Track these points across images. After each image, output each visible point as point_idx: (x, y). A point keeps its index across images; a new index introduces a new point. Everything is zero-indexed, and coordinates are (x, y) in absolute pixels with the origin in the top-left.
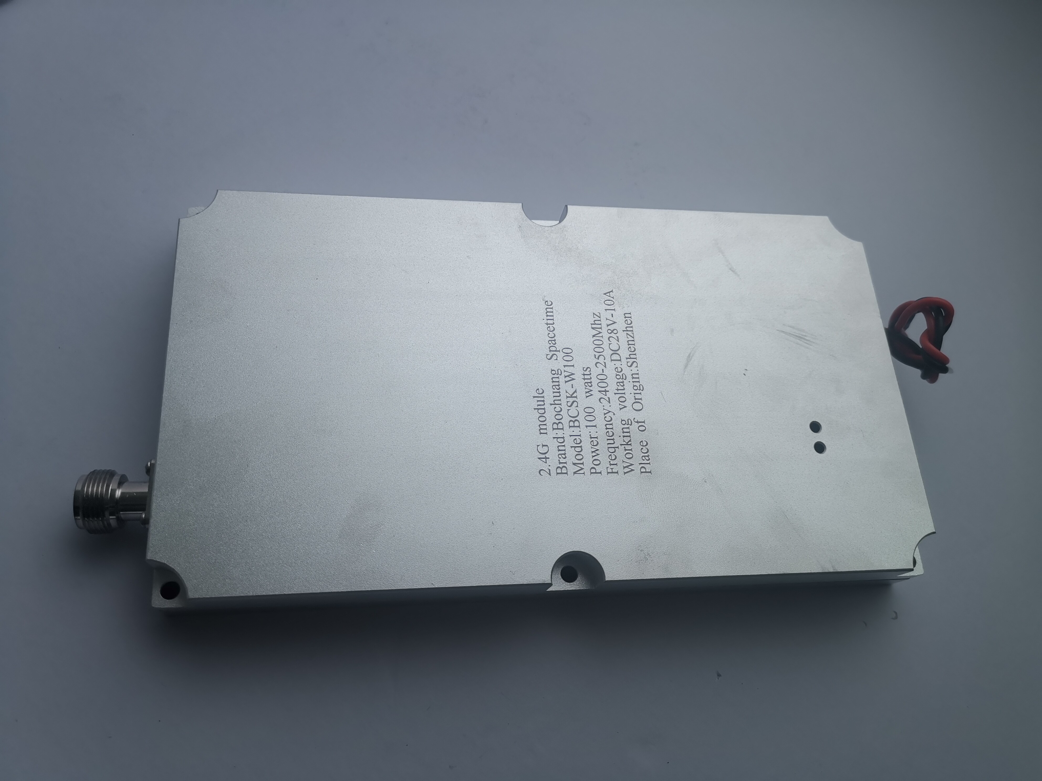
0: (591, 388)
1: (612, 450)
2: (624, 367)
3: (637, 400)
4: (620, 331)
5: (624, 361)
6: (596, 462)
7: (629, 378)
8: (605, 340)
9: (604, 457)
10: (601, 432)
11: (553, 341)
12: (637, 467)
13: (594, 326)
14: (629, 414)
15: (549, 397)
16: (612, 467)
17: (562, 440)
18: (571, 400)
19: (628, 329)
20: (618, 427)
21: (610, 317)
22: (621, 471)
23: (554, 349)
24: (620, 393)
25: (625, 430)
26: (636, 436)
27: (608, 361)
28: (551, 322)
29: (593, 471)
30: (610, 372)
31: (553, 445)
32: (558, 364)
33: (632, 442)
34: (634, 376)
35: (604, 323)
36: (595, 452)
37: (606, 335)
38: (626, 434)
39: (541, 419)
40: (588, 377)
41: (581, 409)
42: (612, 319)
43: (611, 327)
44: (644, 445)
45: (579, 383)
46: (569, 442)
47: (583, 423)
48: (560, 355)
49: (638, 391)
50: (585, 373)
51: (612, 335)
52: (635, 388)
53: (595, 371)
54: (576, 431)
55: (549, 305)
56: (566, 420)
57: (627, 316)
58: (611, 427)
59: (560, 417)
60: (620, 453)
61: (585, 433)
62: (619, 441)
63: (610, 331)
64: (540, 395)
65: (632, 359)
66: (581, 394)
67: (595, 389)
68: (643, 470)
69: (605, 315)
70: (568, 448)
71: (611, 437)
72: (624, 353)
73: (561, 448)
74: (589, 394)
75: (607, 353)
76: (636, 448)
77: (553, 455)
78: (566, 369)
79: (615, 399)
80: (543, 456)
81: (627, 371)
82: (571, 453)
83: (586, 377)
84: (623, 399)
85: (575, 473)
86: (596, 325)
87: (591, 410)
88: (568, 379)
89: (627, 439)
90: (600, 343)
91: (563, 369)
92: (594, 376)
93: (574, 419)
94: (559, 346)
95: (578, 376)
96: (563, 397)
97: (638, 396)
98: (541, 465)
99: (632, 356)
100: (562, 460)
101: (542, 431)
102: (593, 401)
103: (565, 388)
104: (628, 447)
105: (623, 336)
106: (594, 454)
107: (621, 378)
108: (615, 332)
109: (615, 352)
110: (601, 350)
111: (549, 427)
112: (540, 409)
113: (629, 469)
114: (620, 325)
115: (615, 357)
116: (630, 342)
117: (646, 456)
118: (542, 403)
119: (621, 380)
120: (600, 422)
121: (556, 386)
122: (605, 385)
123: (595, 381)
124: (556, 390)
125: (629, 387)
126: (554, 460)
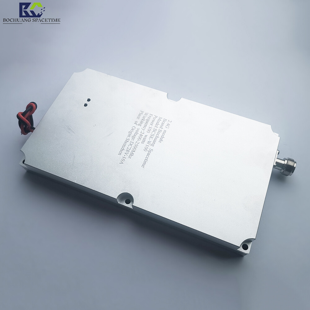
1: (148, 120)
2: (131, 140)
3: (133, 129)
4: (125, 150)
5: (130, 142)
6: (154, 118)
7: (131, 136)
8: (132, 149)
9: (152, 119)
10: (149, 125)
11: (148, 154)
12: (144, 113)
13: (133, 155)
14: (137, 127)
15: (158, 139)
16: (151, 116)
17: (161, 127)
18: (152, 136)
19: (122, 150)
20: (143, 125)
21: (126, 155)
22: (149, 114)
23: (149, 152)
24: (137, 133)
26: (139, 121)
27: (135, 143)
28: (146, 160)
29: (156, 117)
30: (136, 139)
31: (164, 127)
32: (150, 147)
33: (141, 119)
35: (129, 155)
36: (153, 121)
37: (131, 151)
38: (141, 122)
39: (164, 134)
40: (143, 141)
41: (151, 133)
43: (127, 152)
44: (138, 118)
45: (147, 140)
46: (159, 126)
47: (152, 129)
48: (148, 150)
49: (131, 132)
51: (128, 150)
53: (140, 141)
54: (155, 128)
55: (143, 166)
56: (157, 131)
57: (120, 154)
58: (145, 126)
59: (158, 133)
60: (146, 118)
61: (153, 127)
62: (145, 121)
64: (161, 140)
65: (127, 141)
66: (148, 137)
67: (143, 137)
69: (127, 157)
70: (160, 125)
71: (147, 123)
72: (128, 143)
73: (162, 125)
74: (146, 136)
75: (133, 145)
78: (149, 145)
79: (139, 132)
80: (168, 125)
81: (131, 138)
82: (160, 123)
83: (144, 141)
84: (137, 131)
85: (162, 118)
86: (132, 154)
87: (148, 132)
88: (150, 142)
89: (142, 121)
90: (134, 149)
92: (142, 140)
93: (154, 131)
94: (147, 152)
95: (146, 142)
96: (154, 137)
98: (170, 123)
100: (163, 122)
101: (165, 131)
102: (146, 133)
103: (152, 140)
104: (143, 119)
105: (125, 148)
107: (134, 137)
108: (127, 150)
109: (131, 145)
110: (135, 147)
111: (162, 132)
112: (162, 137)
113: (146, 114)
114: (124, 152)
115: (132, 143)
116: (124, 146)
117: (140, 115)
120: (147, 128)
121: (154, 142)
122: (140, 137)
123: (142, 139)
124: (155, 140)
125: (133, 134)
126: (166, 123)
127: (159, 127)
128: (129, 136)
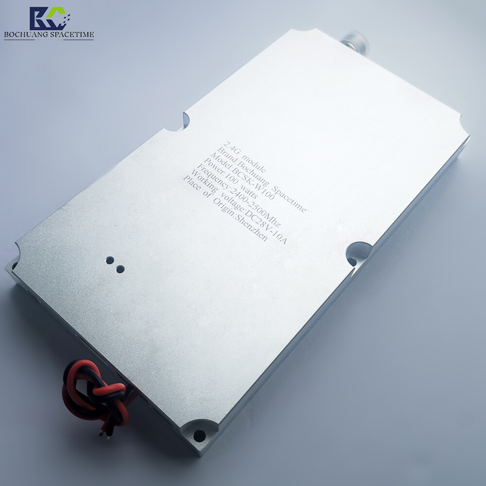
0: (245, 191)
1: (209, 174)
2: (241, 213)
3: (220, 203)
4: (260, 228)
5: (244, 216)
6: (211, 164)
7: (233, 210)
8: (260, 217)
9: (210, 169)
10: (221, 177)
11: (283, 196)
12: (192, 176)
13: (274, 219)
14: (218, 194)
15: (257, 171)
16: (203, 168)
17: (234, 160)
18: (247, 179)
19: (258, 232)
20: (216, 185)
21: (271, 230)
22: (197, 169)
23: (278, 193)
24: (231, 201)
25: (212, 186)
26: (205, 188)
27: (251, 209)
28: (293, 203)
29: (209, 160)
30: (244, 205)
31: (235, 156)
32: (269, 188)
33: (204, 184)
34: (232, 213)
35: (271, 225)
36: (215, 168)
37: (264, 220)
38: (210, 185)
39: (250, 161)
40: (251, 194)
41: (240, 179)
42: (270, 230)
43: (265, 226)
44: (198, 188)
45: (252, 188)
46: (230, 162)
47: (232, 174)
48: (273, 193)
49: (223, 208)
50: (254, 195)
51: (261, 223)
52: (226, 208)
53: (251, 200)
54: (232, 169)
55: (302, 210)
56: (241, 169)
57: (265, 238)
58: (220, 183)
59: (244, 168)
60: (205, 176)
61: (228, 171)
62: (210, 180)
63: (264, 223)
64: (262, 169)
66: (246, 185)
67: (243, 192)
68: (188, 177)
69: (275, 229)
70: (228, 160)
71: (215, 178)
72: (247, 219)
73: (231, 157)
74: (243, 188)
75: (255, 212)
76: (200, 184)
77: (231, 153)
78: (264, 190)
79: (230, 196)
80: (234, 149)
81: (237, 212)
82: (225, 159)
83: (252, 194)
84: (227, 198)
85: (215, 153)
86: (273, 220)
87: (235, 182)
88: (258, 186)
89: (207, 184)
90: (263, 214)
91: (265, 188)
92: (249, 197)
93: (238, 173)
94: (277, 196)
95: (256, 191)
96: (251, 177)
97: (221, 205)
98: (232, 145)
99: (242, 221)
100: (225, 153)
101: (245, 157)
102: (238, 187)
103: (256, 182)
104: (204, 181)
105: (257, 227)
106: (215, 166)
107: (237, 206)
108: (262, 225)
109: (252, 216)
110: (259, 211)
111: (244, 161)
112: (255, 165)
113: (195, 173)
114: (263, 230)
115: (249, 214)
116: (250, 227)
117: (193, 184)
118: (257, 167)
119: (236, 206)
120: (226, 181)
121: (260, 179)
122: (241, 197)
123: (246, 195)
124: (258, 177)
125: (230, 206)
126: (228, 150)
127: (232, 163)
128: (231, 213)
